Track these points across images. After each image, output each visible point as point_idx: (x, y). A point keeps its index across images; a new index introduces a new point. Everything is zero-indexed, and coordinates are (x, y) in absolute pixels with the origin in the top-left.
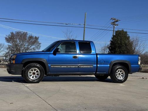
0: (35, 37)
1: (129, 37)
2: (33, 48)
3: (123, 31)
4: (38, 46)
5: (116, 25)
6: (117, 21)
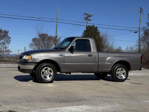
0: (5, 31)
1: (99, 33)
2: (3, 43)
3: (94, 26)
4: (8, 40)
5: (89, 20)
6: (90, 16)
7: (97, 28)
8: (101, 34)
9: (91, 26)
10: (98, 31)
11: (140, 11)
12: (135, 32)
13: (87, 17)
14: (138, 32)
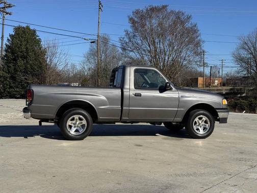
1: (39, 41)
3: (29, 29)
5: (7, 13)
6: (10, 6)
7: (34, 31)
8: (44, 44)
9: (24, 28)
10: (37, 38)
11: (98, 7)
12: (92, 42)
13: (4, 7)
14: (97, 42)
